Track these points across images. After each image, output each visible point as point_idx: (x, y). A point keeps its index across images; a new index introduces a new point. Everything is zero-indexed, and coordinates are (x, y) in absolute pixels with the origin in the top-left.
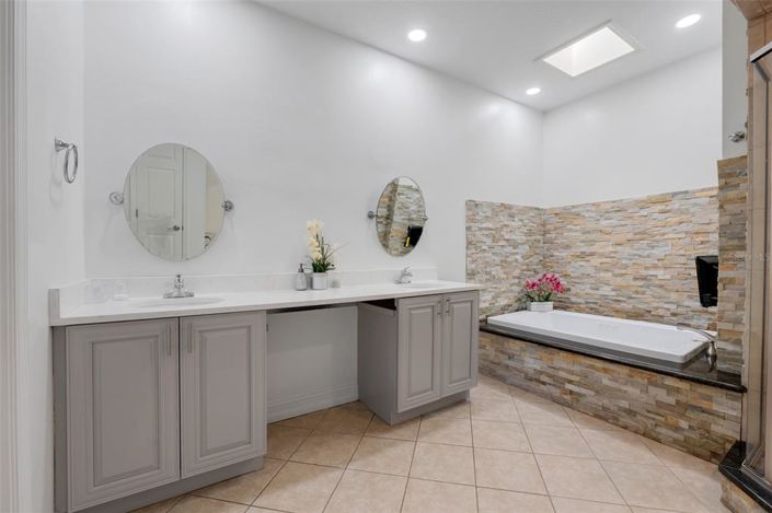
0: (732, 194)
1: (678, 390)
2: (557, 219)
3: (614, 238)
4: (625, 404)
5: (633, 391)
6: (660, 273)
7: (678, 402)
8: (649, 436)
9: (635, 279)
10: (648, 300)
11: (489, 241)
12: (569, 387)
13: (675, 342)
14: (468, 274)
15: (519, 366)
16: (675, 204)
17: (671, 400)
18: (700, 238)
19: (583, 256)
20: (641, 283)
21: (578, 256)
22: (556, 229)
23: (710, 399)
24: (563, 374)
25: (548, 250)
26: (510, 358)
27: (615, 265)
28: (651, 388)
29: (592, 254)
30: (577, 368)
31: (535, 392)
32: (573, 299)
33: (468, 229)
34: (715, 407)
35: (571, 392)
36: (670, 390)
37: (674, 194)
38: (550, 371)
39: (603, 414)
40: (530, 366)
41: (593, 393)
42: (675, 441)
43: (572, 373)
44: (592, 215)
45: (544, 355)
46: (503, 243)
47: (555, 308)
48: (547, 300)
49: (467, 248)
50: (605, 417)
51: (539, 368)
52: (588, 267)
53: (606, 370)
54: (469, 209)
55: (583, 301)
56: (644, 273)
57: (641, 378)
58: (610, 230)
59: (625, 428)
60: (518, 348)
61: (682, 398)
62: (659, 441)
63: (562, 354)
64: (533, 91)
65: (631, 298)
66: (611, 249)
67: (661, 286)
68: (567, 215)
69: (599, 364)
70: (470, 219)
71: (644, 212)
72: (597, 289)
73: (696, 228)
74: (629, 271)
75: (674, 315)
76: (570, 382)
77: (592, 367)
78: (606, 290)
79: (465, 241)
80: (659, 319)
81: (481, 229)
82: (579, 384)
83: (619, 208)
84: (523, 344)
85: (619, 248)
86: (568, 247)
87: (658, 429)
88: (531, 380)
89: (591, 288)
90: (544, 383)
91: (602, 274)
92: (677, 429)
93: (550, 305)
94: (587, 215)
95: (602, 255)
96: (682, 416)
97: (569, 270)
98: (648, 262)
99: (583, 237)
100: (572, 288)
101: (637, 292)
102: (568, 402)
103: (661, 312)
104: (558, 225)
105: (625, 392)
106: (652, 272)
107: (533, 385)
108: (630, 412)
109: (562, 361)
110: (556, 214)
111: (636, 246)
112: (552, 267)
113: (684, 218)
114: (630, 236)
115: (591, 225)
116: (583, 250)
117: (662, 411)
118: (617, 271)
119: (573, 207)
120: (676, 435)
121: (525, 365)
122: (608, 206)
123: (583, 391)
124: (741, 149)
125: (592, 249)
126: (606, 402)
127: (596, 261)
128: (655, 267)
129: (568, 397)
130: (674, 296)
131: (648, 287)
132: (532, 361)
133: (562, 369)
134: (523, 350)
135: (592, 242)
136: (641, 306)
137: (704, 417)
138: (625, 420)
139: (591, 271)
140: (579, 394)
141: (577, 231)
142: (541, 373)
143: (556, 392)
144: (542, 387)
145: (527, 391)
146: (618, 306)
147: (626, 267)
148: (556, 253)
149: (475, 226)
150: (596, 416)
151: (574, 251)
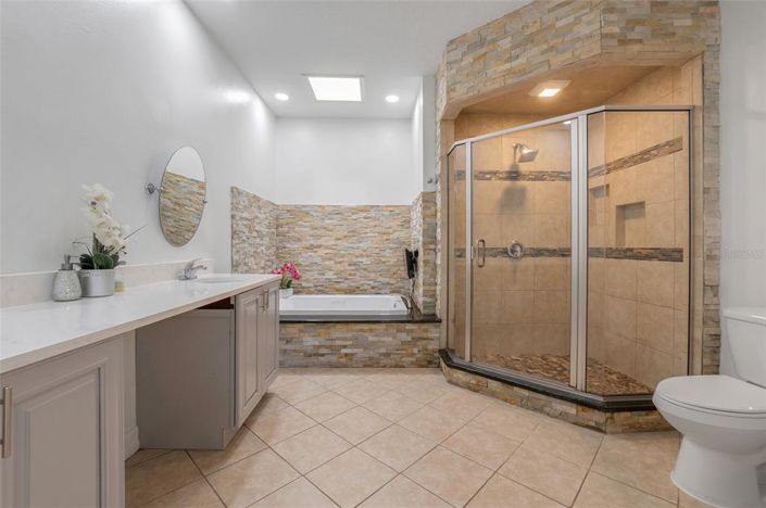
0: (428, 212)
1: (412, 331)
2: (288, 215)
3: (335, 234)
4: (383, 350)
5: (388, 339)
6: (364, 260)
7: (413, 338)
8: (399, 366)
9: (350, 265)
10: (358, 280)
11: (246, 231)
12: (344, 351)
13: (391, 304)
14: (233, 266)
15: (298, 347)
16: (373, 214)
17: (409, 339)
18: (386, 237)
19: (311, 248)
20: (353, 268)
21: (307, 248)
22: (287, 224)
23: (426, 331)
24: (338, 343)
25: (281, 242)
26: (287, 342)
27: (335, 255)
28: (399, 334)
29: (320, 246)
30: (350, 335)
31: (314, 365)
32: (304, 284)
33: (233, 217)
34: (430, 335)
35: (346, 355)
36: (409, 332)
37: (372, 207)
38: (328, 343)
39: (369, 363)
40: (309, 344)
41: (361, 350)
42: (412, 363)
43: (345, 339)
44: (320, 214)
45: (321, 330)
46: (255, 234)
47: (294, 293)
48: (288, 287)
49: (232, 238)
50: (371, 365)
51: (317, 343)
52: (316, 256)
53: (371, 330)
54: (233, 197)
55: (312, 285)
56: (355, 260)
57: (393, 329)
58: (331, 227)
59: (384, 367)
60: (296, 331)
61: (414, 335)
62: (403, 367)
63: (339, 326)
64: (282, 97)
65: (346, 279)
66: (333, 242)
67: (365, 269)
68: (298, 213)
69: (366, 327)
70: (234, 207)
71: (354, 217)
72: (323, 274)
73: (384, 230)
74: (346, 259)
75: (373, 288)
76: (345, 347)
77: (361, 330)
78: (330, 275)
79: (230, 230)
80: (365, 292)
81: (242, 218)
82: (352, 346)
83: (338, 212)
84: (301, 326)
85: (338, 242)
86: (299, 240)
87: (403, 359)
88: (310, 356)
89: (319, 274)
90: (323, 355)
91: (327, 263)
92: (413, 355)
93: (291, 290)
94: (315, 214)
95: (327, 248)
96: (415, 346)
97: (300, 260)
98: (358, 252)
99: (311, 232)
100: (303, 276)
101: (350, 275)
102: (345, 364)
103: (365, 287)
104: (289, 221)
105: (383, 342)
106: (360, 259)
107: (313, 359)
108: (387, 355)
109: (338, 332)
110: (288, 211)
111: (350, 240)
112: (284, 258)
113: (377, 223)
114: (345, 233)
115: (318, 223)
116: (312, 242)
117: (405, 347)
118: (338, 260)
119: (304, 206)
120: (411, 359)
121: (305, 344)
122: (331, 209)
123: (355, 350)
124: (431, 188)
125: (319, 242)
126: (371, 353)
127: (322, 252)
128: (362, 256)
129: (343, 360)
130: (373, 275)
131: (357, 270)
132: (311, 339)
133: (338, 339)
134: (301, 331)
135: (318, 237)
136: (353, 284)
137: (424, 342)
138: (385, 361)
139: (318, 260)
140: (352, 354)
141: (306, 227)
142: (320, 347)
143: (334, 359)
144: (321, 359)
145: (306, 367)
146: (337, 286)
147: (343, 256)
148: (288, 245)
149: (238, 215)
150: (365, 366)
151: (305, 243)
